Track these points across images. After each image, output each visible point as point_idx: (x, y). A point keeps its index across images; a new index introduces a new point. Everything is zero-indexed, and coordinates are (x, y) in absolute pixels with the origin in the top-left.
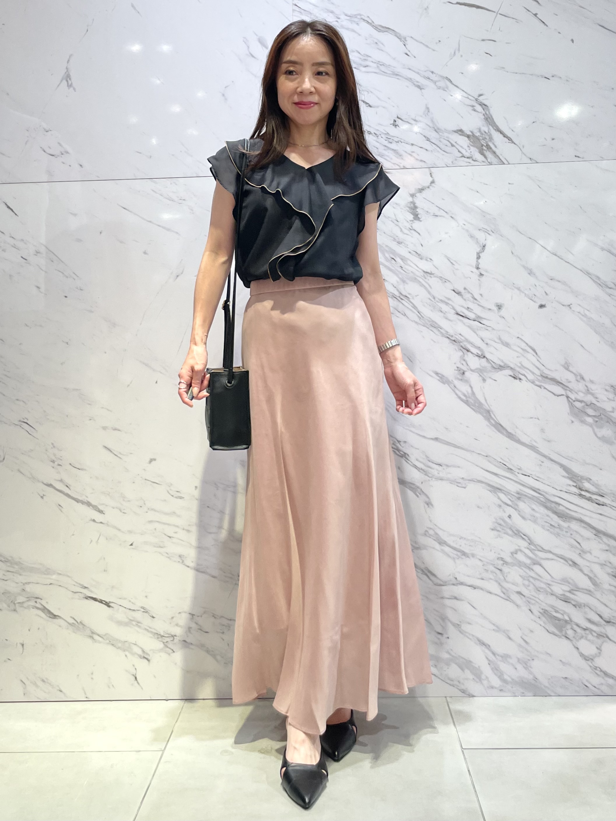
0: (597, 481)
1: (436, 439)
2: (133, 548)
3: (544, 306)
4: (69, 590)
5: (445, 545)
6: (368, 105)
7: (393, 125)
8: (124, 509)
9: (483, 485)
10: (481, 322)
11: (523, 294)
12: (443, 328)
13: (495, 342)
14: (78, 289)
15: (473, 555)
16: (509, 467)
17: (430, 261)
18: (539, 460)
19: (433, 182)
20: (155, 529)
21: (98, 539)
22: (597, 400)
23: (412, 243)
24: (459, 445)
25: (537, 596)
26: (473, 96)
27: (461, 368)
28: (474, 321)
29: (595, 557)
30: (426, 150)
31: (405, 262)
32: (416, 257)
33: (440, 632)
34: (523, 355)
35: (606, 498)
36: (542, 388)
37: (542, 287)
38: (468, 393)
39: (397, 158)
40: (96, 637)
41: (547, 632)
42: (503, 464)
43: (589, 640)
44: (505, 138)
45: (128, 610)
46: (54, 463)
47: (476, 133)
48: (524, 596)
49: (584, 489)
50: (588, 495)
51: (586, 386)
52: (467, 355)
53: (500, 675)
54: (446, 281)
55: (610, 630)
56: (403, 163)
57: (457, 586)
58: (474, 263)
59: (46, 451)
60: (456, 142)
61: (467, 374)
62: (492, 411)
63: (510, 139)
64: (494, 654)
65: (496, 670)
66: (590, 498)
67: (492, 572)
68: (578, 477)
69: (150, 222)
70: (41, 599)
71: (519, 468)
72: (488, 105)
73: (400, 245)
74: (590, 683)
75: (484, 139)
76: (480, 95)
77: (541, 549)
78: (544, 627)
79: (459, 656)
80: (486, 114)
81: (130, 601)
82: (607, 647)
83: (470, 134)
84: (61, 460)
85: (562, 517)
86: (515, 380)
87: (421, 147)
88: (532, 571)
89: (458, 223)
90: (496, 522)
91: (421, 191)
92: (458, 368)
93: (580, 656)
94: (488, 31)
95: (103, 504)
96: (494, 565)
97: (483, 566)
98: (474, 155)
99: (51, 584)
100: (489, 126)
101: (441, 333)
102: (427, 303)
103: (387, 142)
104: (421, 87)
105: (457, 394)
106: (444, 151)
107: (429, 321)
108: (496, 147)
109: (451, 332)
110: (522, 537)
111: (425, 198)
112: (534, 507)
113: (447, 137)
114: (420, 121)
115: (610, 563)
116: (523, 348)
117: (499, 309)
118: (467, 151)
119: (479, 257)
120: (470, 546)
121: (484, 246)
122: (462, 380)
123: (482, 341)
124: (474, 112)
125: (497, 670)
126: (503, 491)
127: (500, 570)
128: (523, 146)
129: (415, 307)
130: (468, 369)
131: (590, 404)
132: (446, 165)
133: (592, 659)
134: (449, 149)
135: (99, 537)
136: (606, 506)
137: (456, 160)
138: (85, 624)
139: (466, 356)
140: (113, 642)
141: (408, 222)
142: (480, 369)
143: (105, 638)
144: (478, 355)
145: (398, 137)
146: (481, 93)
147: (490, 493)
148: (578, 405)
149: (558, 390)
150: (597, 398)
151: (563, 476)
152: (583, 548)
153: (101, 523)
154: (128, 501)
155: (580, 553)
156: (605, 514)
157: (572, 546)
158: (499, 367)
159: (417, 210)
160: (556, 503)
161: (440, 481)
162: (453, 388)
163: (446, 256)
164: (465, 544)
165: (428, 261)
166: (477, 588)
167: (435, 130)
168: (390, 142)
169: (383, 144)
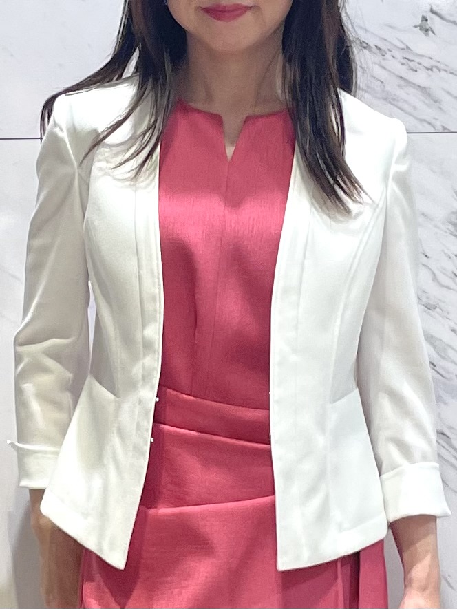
7: (420, 30)
39: (429, 106)
56: (442, 120)
145: (431, 58)
168: (412, 70)
169: (399, 74)
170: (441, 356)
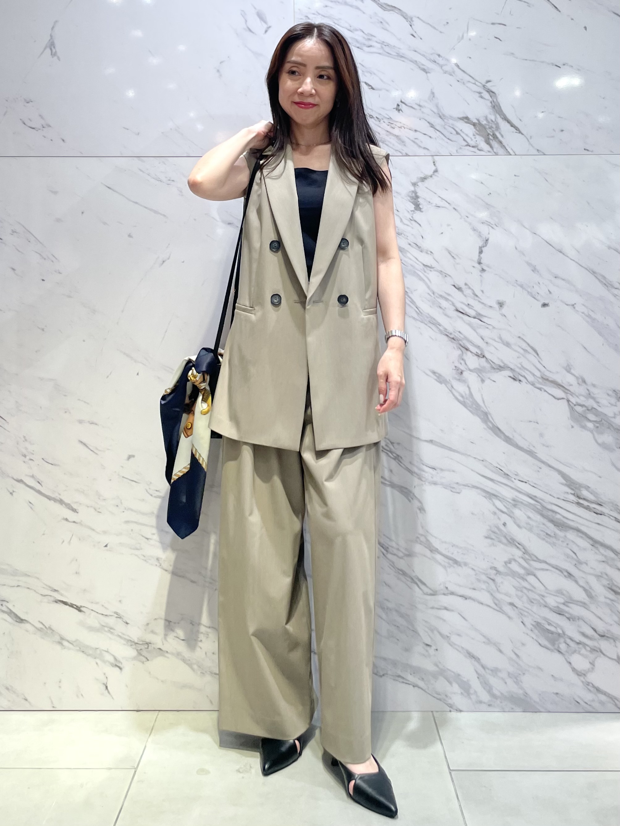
0: (596, 489)
1: (431, 441)
2: (107, 550)
3: (547, 305)
4: (38, 593)
5: (437, 553)
6: (370, 87)
7: (396, 110)
8: (99, 508)
9: (479, 491)
10: (482, 319)
11: (526, 292)
12: (442, 325)
13: (495, 341)
14: (56, 272)
15: (466, 564)
16: (505, 472)
17: (430, 255)
18: (538, 466)
19: (436, 171)
20: (132, 530)
21: (71, 539)
22: (600, 405)
23: (412, 235)
24: (454, 448)
25: (529, 607)
26: (480, 81)
27: (459, 368)
28: (474, 318)
29: (592, 568)
30: (430, 137)
31: (405, 255)
32: (417, 249)
33: (429, 643)
34: (523, 356)
35: (605, 507)
36: (542, 390)
37: (546, 285)
38: (466, 394)
39: (400, 144)
40: (65, 643)
41: (539, 645)
42: (499, 469)
43: (582, 655)
44: (513, 128)
45: (100, 616)
46: (25, 457)
47: (483, 121)
48: (517, 607)
49: (582, 497)
50: (586, 503)
51: (588, 390)
52: (466, 354)
53: (489, 690)
54: (447, 275)
55: (604, 645)
56: (405, 150)
57: (447, 596)
58: (476, 258)
59: (18, 444)
60: (461, 130)
61: (465, 374)
62: (490, 414)
63: (517, 129)
64: (483, 667)
65: (486, 685)
66: (588, 507)
67: (484, 582)
68: (577, 484)
69: (136, 203)
70: (8, 602)
71: (516, 473)
72: (496, 93)
73: (399, 236)
74: (582, 700)
75: (491, 128)
76: (488, 81)
77: (535, 559)
78: (536, 640)
79: (448, 669)
80: (493, 101)
81: (103, 606)
82: (601, 662)
83: (476, 121)
84: (33, 454)
85: (558, 526)
86: (515, 382)
87: (424, 134)
88: (526, 582)
89: (460, 215)
90: (490, 530)
91: (424, 180)
92: (456, 367)
93: (573, 671)
94: (498, 14)
95: (76, 502)
96: (487, 574)
97: (475, 575)
98: (480, 144)
99: (18, 586)
100: (496, 113)
101: (440, 330)
102: (425, 298)
103: (389, 127)
104: (427, 71)
105: (454, 395)
106: (448, 139)
107: (427, 317)
108: (502, 136)
109: (450, 329)
110: (516, 546)
111: (428, 187)
112: (531, 515)
113: (452, 124)
114: (425, 107)
115: (606, 575)
116: (524, 348)
117: (501, 306)
118: (472, 140)
119: (481, 252)
120: (462, 554)
121: (487, 240)
122: (459, 380)
123: (482, 340)
124: (480, 99)
125: (485, 683)
126: (498, 497)
127: (493, 580)
128: (531, 137)
129: (413, 302)
130: (466, 369)
131: (591, 409)
132: (450, 154)
133: (584, 675)
134: (454, 137)
135: (72, 537)
136: (604, 515)
137: (461, 148)
138: (54, 629)
139: (464, 355)
140: (83, 649)
141: (408, 212)
142: (478, 369)
143: (74, 644)
144: (478, 354)
145: (401, 123)
146: (489, 79)
147: (485, 499)
148: (579, 409)
149: (559, 393)
150: (598, 402)
151: (562, 484)
152: (579, 559)
153: (74, 522)
154: (105, 500)
155: (575, 564)
156: (604, 524)
157: (568, 556)
158: (499, 368)
159: (419, 200)
160: (553, 511)
161: (433, 486)
162: (450, 389)
163: (447, 250)
164: (458, 552)
165: (428, 254)
166: (469, 599)
167: (440, 117)
168: (392, 128)
169: (386, 129)
170: (404, 256)
